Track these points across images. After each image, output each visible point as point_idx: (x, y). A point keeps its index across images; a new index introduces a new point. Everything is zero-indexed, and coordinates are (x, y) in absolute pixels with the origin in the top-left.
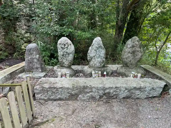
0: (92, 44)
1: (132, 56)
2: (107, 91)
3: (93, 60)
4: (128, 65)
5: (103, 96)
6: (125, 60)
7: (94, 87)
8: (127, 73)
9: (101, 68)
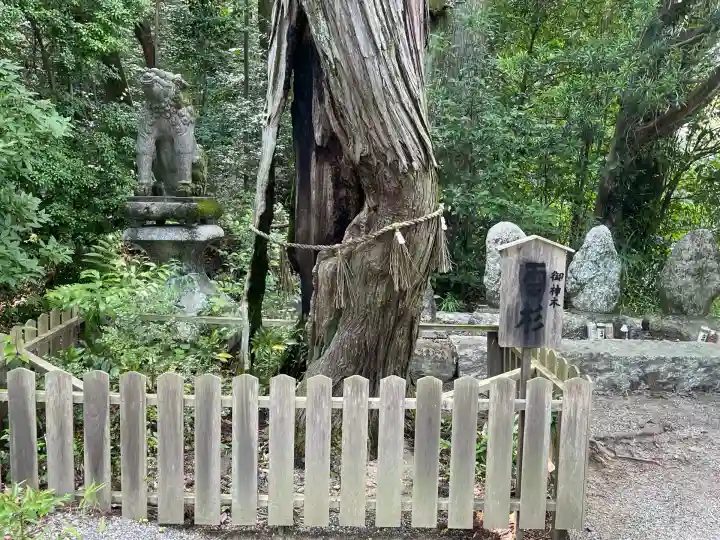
1: (696, 283)
2: (651, 369)
3: (588, 291)
4: (685, 309)
5: (639, 384)
6: (677, 294)
7: (617, 359)
8: (685, 330)
9: (610, 316)
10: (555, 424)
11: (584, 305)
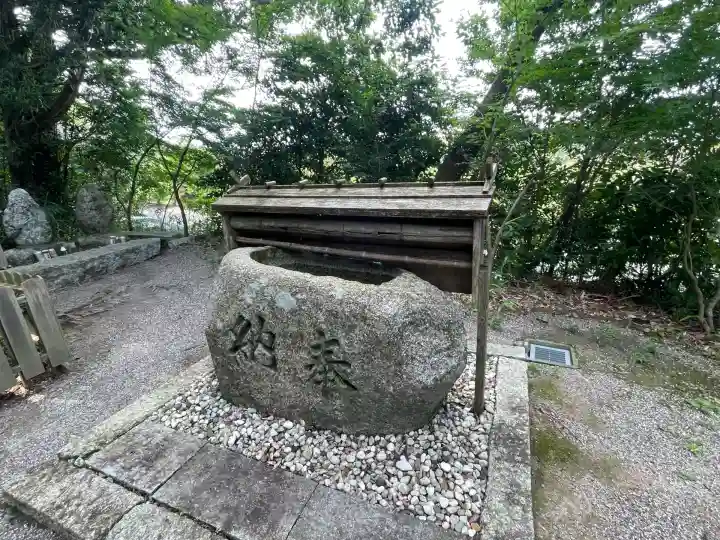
0: (10, 204)
1: (99, 214)
2: (89, 266)
3: (26, 232)
4: (98, 229)
5: (84, 276)
6: (90, 222)
7: (65, 267)
8: (102, 241)
9: (50, 244)
10: (26, 312)
11: (26, 241)
